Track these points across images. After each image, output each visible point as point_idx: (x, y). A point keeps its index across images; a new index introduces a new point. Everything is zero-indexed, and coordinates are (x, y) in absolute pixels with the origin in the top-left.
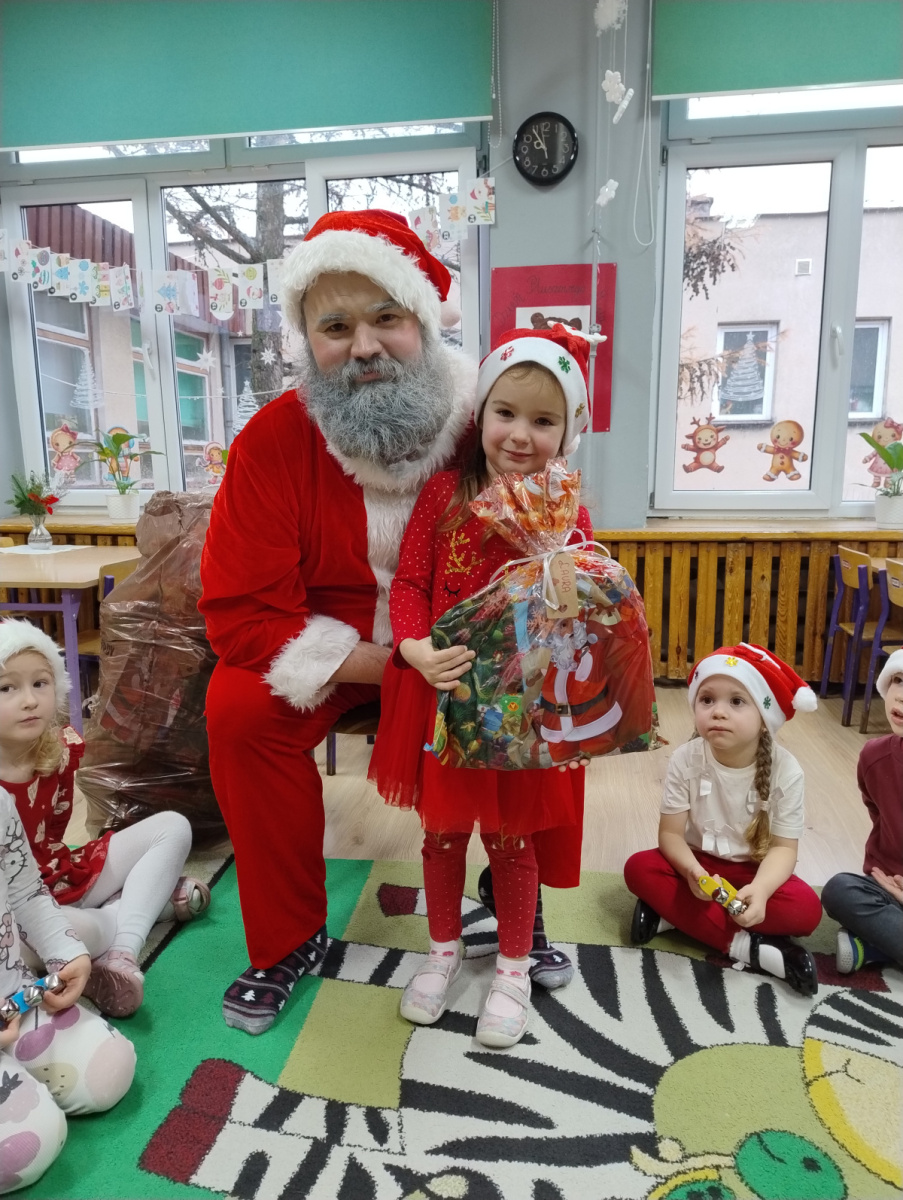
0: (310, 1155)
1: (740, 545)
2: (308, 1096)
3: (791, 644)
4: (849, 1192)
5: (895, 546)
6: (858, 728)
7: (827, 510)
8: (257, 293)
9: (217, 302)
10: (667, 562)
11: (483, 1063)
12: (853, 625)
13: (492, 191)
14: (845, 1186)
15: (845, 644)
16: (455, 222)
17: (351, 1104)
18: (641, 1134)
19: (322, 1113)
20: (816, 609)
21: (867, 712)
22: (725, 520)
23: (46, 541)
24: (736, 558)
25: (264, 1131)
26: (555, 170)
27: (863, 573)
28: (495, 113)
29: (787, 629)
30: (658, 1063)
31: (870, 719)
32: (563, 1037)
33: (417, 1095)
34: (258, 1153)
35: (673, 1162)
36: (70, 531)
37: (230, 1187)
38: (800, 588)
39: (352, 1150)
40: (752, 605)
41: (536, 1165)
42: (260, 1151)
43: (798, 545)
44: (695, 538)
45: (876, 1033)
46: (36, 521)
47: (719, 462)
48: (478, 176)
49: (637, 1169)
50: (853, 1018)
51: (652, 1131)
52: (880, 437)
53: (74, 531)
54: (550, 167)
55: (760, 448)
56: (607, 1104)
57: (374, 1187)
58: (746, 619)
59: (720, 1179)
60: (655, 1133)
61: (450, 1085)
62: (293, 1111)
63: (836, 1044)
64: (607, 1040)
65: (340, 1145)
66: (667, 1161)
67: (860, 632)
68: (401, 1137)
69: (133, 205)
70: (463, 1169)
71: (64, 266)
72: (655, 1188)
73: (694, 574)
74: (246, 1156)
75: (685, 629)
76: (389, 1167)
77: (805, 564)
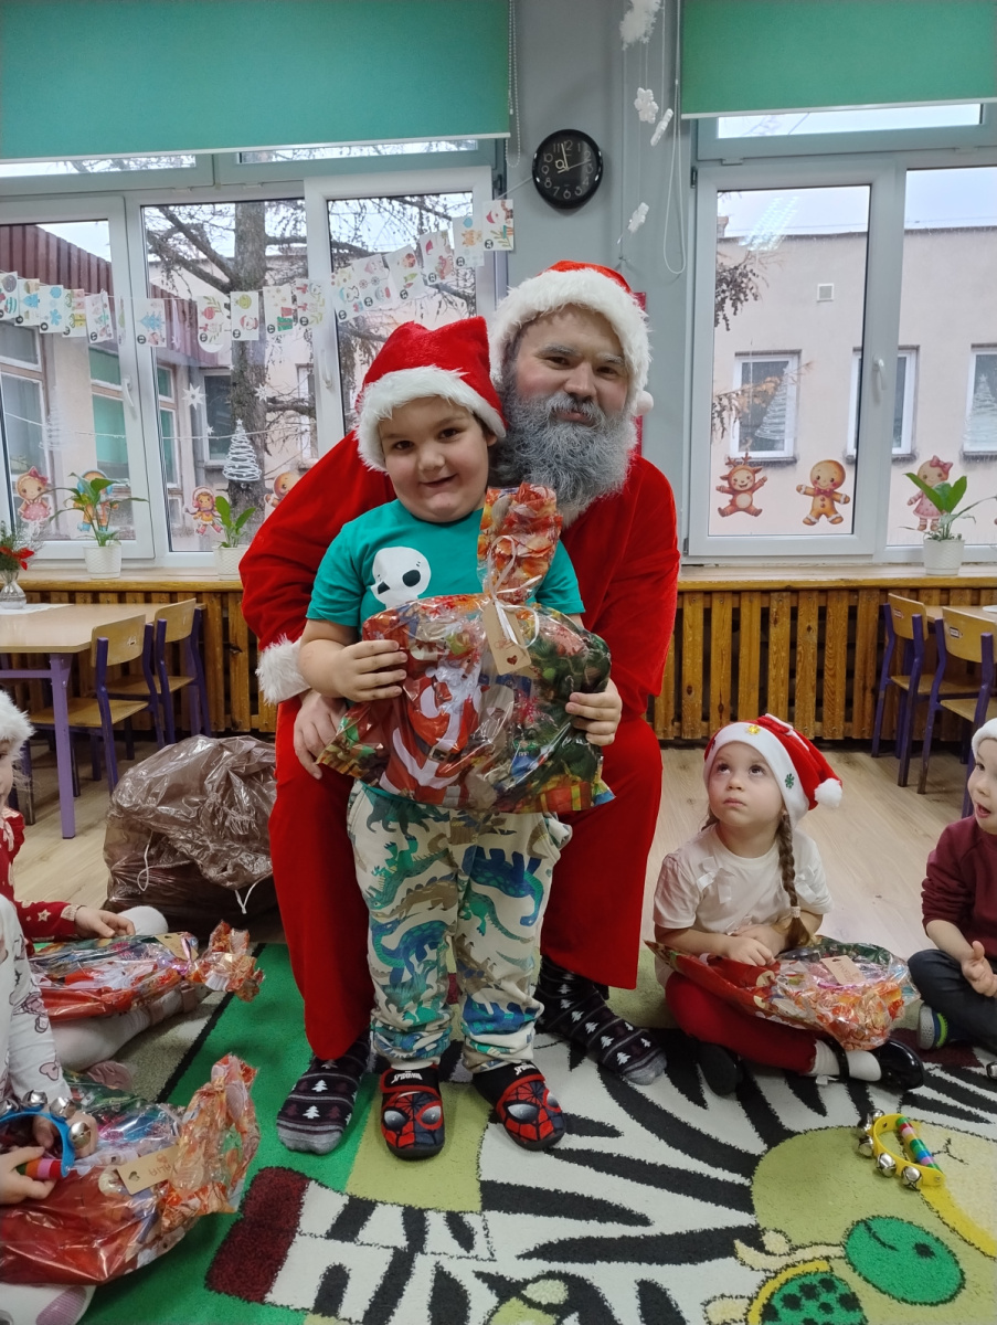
0: (393, 1266)
1: (784, 594)
2: (381, 1202)
3: (840, 699)
4: (965, 1276)
5: (946, 593)
6: (916, 788)
7: (871, 555)
8: (252, 323)
9: (207, 333)
10: (707, 613)
11: (565, 1159)
12: (908, 678)
13: (510, 214)
14: (962, 1273)
15: (896, 698)
16: (470, 248)
17: (429, 1209)
18: (742, 1227)
19: (400, 1220)
20: (865, 663)
21: (925, 772)
22: (764, 568)
23: (19, 600)
24: (780, 608)
25: (339, 1242)
26: (579, 192)
27: (917, 622)
28: (512, 130)
29: (836, 684)
30: (752, 1152)
31: (928, 779)
32: (647, 1128)
33: (500, 1197)
34: (335, 1266)
35: (780, 1255)
36: (45, 588)
37: (310, 1304)
38: (849, 639)
39: (437, 1258)
40: (798, 658)
41: (636, 1264)
42: (337, 1264)
43: (845, 594)
44: (737, 587)
45: (973, 1110)
46: (8, 577)
47: (757, 505)
48: (493, 198)
49: (743, 1264)
50: (948, 1096)
51: (754, 1223)
52: (925, 477)
53: (50, 587)
54: (572, 190)
55: (799, 490)
56: (704, 1198)
57: (466, 1297)
58: (792, 674)
59: (832, 1270)
60: (758, 1226)
61: (533, 1184)
62: (367, 1219)
63: (934, 1124)
64: (695, 1129)
65: (423, 1253)
66: (775, 1255)
67: (915, 685)
68: (488, 1243)
69: (110, 226)
70: (560, 1273)
71: (33, 292)
72: (764, 1283)
73: (736, 626)
74: (322, 1270)
75: (727, 686)
76: (479, 1275)
77: (852, 613)
